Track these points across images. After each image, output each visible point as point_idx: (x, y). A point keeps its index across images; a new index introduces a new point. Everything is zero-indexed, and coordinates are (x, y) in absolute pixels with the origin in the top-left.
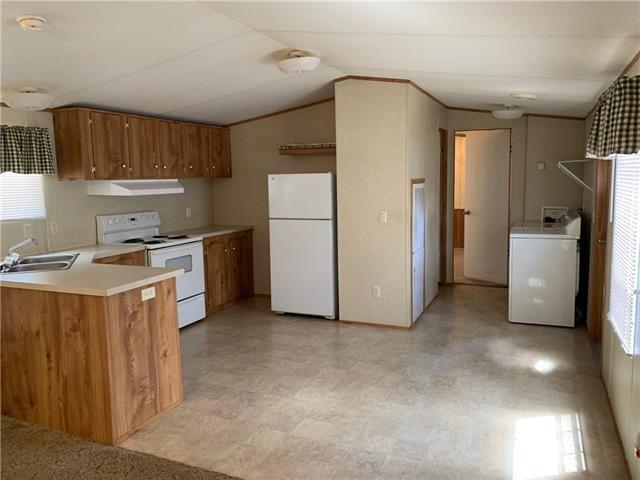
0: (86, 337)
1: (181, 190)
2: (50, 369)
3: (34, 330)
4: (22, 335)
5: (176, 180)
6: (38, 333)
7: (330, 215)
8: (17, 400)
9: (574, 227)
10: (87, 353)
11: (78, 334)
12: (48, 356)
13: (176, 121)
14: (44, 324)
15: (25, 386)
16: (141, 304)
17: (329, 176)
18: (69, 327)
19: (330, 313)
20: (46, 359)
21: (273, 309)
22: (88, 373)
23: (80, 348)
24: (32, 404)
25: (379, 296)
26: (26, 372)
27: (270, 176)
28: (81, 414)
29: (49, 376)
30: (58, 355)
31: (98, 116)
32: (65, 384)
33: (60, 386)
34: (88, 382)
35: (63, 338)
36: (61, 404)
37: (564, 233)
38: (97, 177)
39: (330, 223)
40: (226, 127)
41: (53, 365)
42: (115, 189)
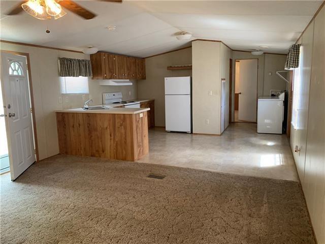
0: (125, 128)
1: (131, 84)
2: (111, 139)
3: (105, 126)
4: (101, 129)
5: (128, 80)
6: (107, 128)
7: (189, 93)
8: (97, 151)
9: (282, 96)
10: (125, 133)
11: (122, 127)
12: (111, 135)
13: (129, 57)
14: (109, 124)
15: (101, 146)
16: (140, 119)
17: (189, 77)
18: (119, 124)
19: (189, 130)
20: (109, 136)
21: (166, 130)
22: (126, 139)
23: (123, 131)
24: (103, 152)
25: (208, 123)
26: (101, 141)
27: (165, 78)
28: (122, 153)
29: (110, 141)
30: (115, 134)
31: (106, 55)
32: (117, 144)
33: (115, 144)
34: (125, 142)
35: (117, 128)
36: (115, 150)
37: (278, 98)
38: (106, 78)
39: (189, 96)
40: (144, 59)
41: (112, 138)
42: (111, 83)
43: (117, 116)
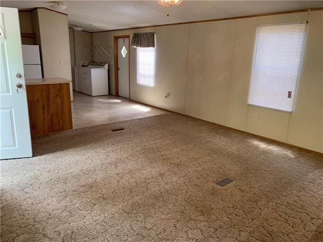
0: (62, 98)
9: (107, 66)
10: (62, 103)
11: (58, 97)
12: (43, 108)
17: (38, 46)
18: (54, 95)
22: (62, 109)
23: (59, 101)
28: (59, 123)
29: (43, 115)
33: (49, 117)
34: (62, 113)
35: (51, 99)
36: (50, 124)
37: (104, 68)
39: (40, 66)
41: (46, 110)
43: (51, 87)
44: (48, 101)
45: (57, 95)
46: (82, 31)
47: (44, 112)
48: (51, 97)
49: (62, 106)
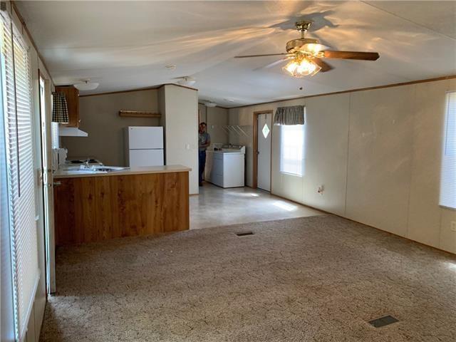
0: (179, 189)
4: (141, 195)
7: (162, 147)
8: (134, 227)
11: (175, 189)
14: (155, 188)
17: (162, 128)
18: (170, 186)
20: (154, 203)
24: (143, 226)
27: (130, 128)
29: (156, 210)
30: (162, 201)
35: (166, 191)
39: (162, 150)
41: (159, 205)
43: (167, 176)
44: (163, 192)
45: (173, 186)
46: (216, 107)
47: (157, 207)
48: (166, 189)
49: (178, 200)
